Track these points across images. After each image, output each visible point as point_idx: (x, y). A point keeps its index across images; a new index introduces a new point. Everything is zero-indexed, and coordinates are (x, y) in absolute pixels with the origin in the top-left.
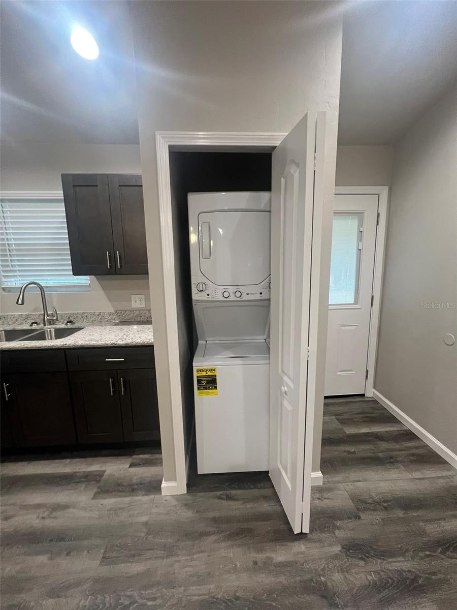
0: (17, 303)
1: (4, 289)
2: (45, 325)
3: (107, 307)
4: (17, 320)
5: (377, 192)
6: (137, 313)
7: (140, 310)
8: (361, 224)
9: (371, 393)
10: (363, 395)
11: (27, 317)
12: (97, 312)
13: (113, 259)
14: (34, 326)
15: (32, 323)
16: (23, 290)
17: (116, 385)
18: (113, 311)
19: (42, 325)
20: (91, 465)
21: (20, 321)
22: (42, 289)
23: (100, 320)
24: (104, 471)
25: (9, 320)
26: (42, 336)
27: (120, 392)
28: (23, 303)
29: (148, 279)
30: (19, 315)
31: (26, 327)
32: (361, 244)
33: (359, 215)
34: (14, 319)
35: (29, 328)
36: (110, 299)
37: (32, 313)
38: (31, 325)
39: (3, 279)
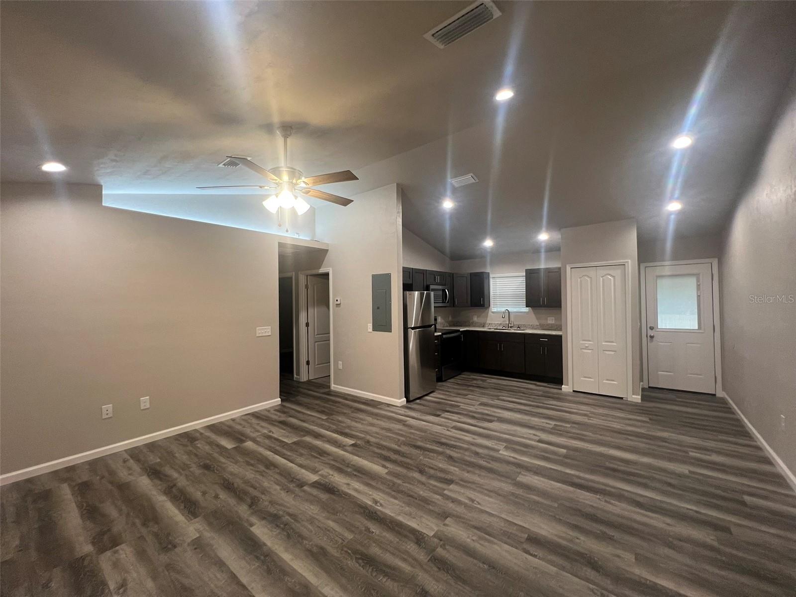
0: (502, 317)
1: (492, 312)
3: (536, 323)
5: (710, 262)
6: (550, 326)
7: (552, 324)
8: (698, 281)
9: (720, 394)
10: (715, 395)
11: (501, 324)
12: (531, 324)
13: (544, 301)
15: (503, 327)
16: (504, 313)
17: (544, 349)
18: (538, 324)
19: (507, 327)
22: (509, 312)
23: (533, 328)
27: (545, 353)
29: (561, 310)
30: (497, 323)
32: (699, 292)
33: (697, 275)
36: (537, 319)
37: (503, 323)
39: (492, 308)
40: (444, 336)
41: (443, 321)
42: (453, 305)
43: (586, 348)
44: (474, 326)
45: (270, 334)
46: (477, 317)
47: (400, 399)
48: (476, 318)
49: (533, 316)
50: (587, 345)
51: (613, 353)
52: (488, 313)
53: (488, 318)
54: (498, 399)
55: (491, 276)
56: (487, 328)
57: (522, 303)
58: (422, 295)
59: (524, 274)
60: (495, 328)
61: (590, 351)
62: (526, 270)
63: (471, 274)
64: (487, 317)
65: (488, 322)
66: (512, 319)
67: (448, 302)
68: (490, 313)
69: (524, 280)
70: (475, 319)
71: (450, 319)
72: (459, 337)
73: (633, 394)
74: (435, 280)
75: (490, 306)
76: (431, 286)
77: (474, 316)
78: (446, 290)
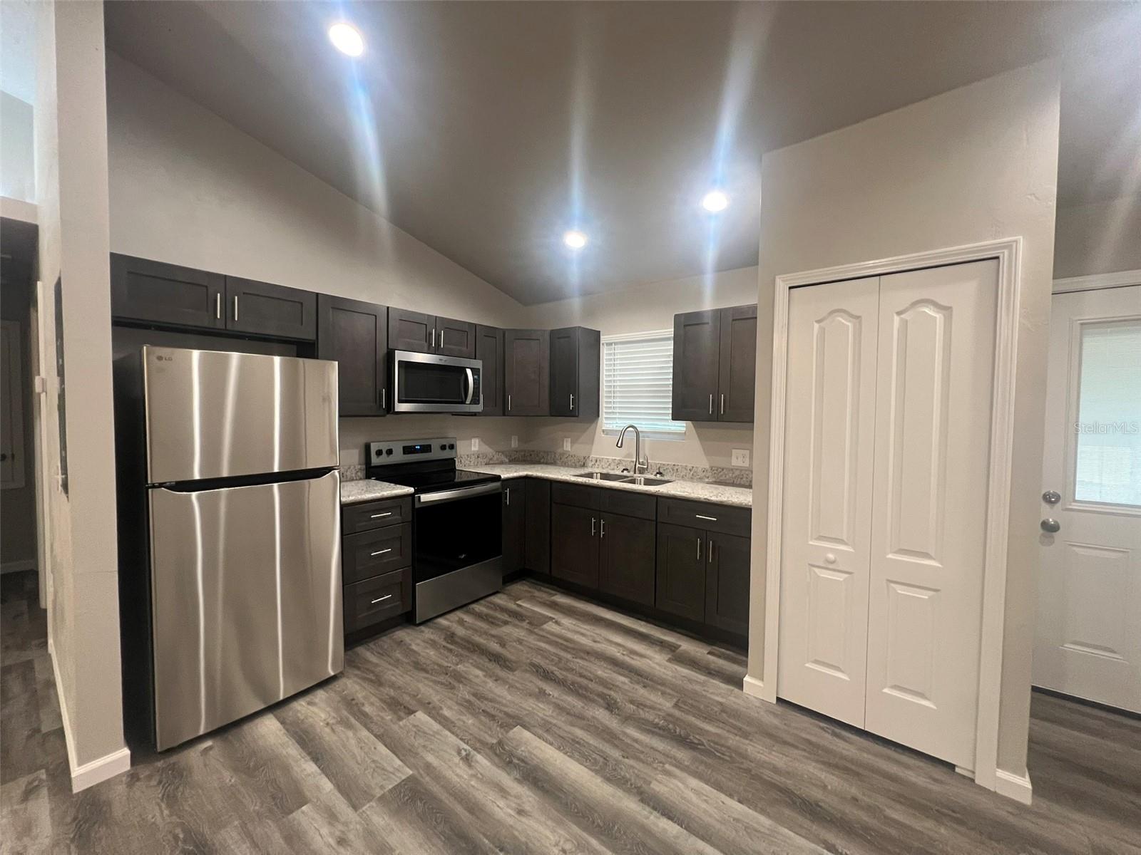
0: (617, 446)
1: (603, 431)
2: (635, 473)
3: (702, 462)
4: (610, 465)
6: (737, 473)
7: (741, 470)
11: (620, 462)
12: (690, 466)
13: (716, 404)
14: (625, 473)
15: (624, 470)
16: (623, 433)
17: (704, 548)
18: (707, 467)
19: (632, 473)
20: (665, 635)
21: (612, 467)
22: (638, 433)
23: (693, 476)
24: (680, 646)
25: (603, 464)
26: (633, 481)
27: (707, 557)
28: (621, 447)
30: (613, 460)
31: (618, 472)
34: (608, 464)
35: (622, 474)
36: (707, 452)
37: (626, 459)
38: (622, 471)
39: (605, 421)
40: (423, 497)
43: (829, 565)
46: (573, 443)
48: (569, 445)
49: (695, 443)
50: (831, 556)
51: (925, 595)
52: (596, 428)
53: (594, 447)
55: (604, 339)
57: (665, 408)
59: (670, 332)
61: (840, 577)
62: (676, 316)
63: (552, 332)
64: (592, 443)
65: (593, 456)
66: (646, 450)
67: (473, 402)
68: (599, 433)
69: (670, 349)
71: (514, 444)
72: (499, 495)
73: (999, 765)
74: (428, 339)
75: (599, 416)
76: (396, 351)
77: (565, 439)
78: (469, 372)
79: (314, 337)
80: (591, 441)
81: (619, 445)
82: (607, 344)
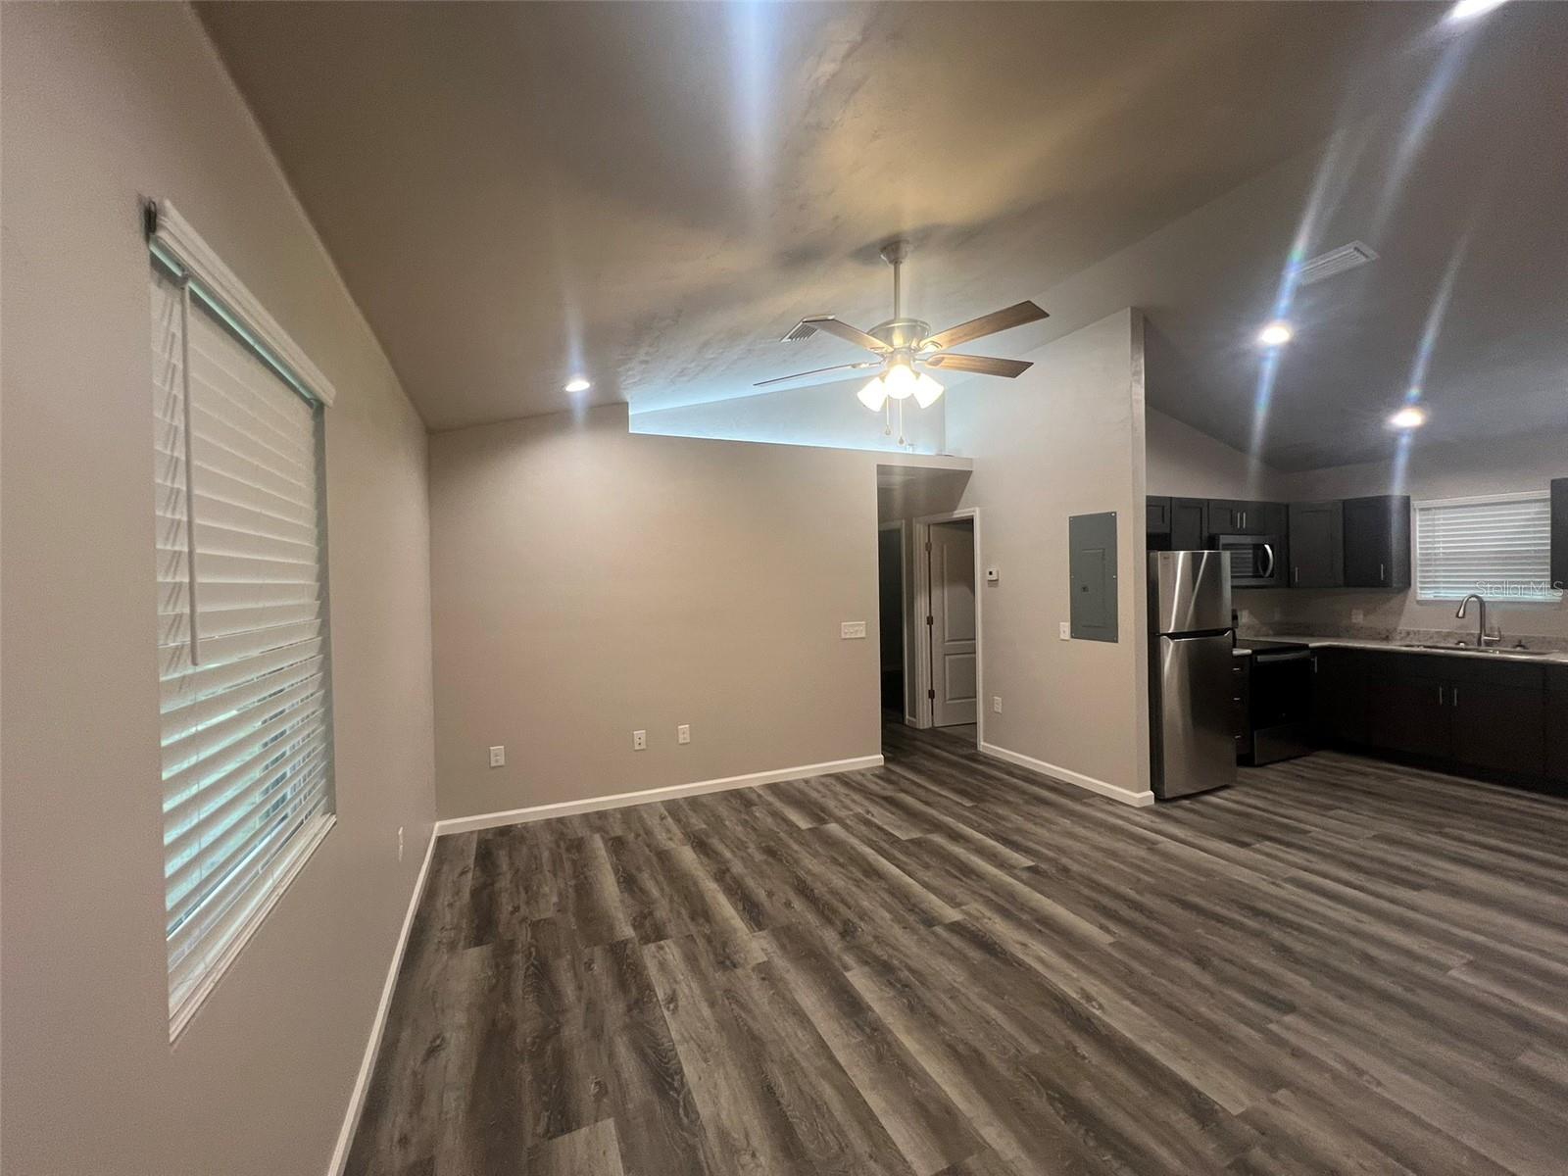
0: (1457, 616)
1: (1418, 602)
2: (1481, 645)
4: (1431, 637)
11: (1449, 635)
14: (1463, 646)
15: (1459, 642)
16: (1464, 604)
19: (1473, 646)
21: (1434, 640)
22: (1482, 603)
30: (1437, 632)
31: (1450, 645)
34: (1427, 636)
38: (1457, 644)
39: (1419, 591)
40: (1260, 658)
41: (1255, 621)
42: (1289, 584)
44: (1355, 637)
45: (863, 635)
46: (1366, 614)
47: (1138, 792)
48: (1361, 617)
52: (1404, 601)
53: (1404, 619)
54: (1441, 834)
55: (1417, 505)
56: (1399, 643)
57: (1538, 576)
58: (1195, 561)
59: (1547, 493)
60: (1429, 644)
62: (1553, 481)
65: (1403, 626)
66: (1494, 621)
67: (1271, 576)
68: (1410, 605)
69: (1546, 512)
70: (1358, 618)
72: (1305, 663)
74: (1233, 521)
75: (1410, 584)
76: (1221, 536)
77: (1354, 611)
78: (1267, 547)
79: (1168, 531)
80: (1400, 613)
81: (1461, 614)
82: (1422, 510)
